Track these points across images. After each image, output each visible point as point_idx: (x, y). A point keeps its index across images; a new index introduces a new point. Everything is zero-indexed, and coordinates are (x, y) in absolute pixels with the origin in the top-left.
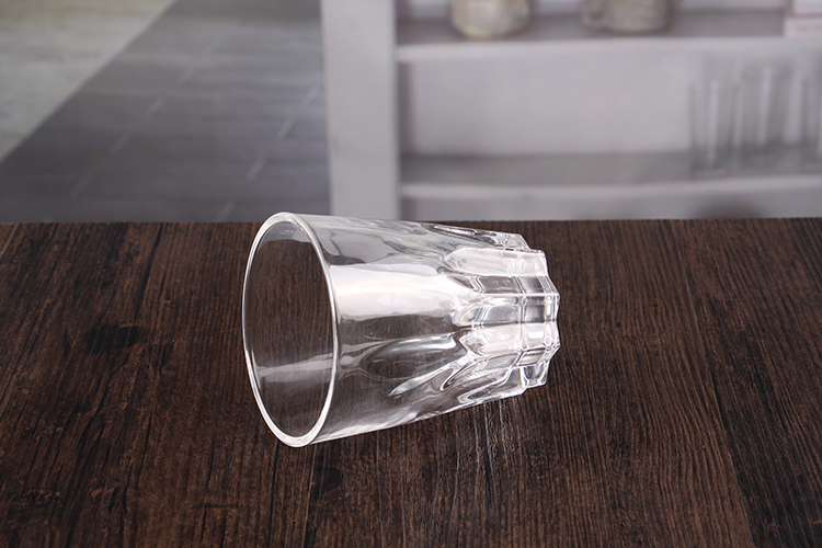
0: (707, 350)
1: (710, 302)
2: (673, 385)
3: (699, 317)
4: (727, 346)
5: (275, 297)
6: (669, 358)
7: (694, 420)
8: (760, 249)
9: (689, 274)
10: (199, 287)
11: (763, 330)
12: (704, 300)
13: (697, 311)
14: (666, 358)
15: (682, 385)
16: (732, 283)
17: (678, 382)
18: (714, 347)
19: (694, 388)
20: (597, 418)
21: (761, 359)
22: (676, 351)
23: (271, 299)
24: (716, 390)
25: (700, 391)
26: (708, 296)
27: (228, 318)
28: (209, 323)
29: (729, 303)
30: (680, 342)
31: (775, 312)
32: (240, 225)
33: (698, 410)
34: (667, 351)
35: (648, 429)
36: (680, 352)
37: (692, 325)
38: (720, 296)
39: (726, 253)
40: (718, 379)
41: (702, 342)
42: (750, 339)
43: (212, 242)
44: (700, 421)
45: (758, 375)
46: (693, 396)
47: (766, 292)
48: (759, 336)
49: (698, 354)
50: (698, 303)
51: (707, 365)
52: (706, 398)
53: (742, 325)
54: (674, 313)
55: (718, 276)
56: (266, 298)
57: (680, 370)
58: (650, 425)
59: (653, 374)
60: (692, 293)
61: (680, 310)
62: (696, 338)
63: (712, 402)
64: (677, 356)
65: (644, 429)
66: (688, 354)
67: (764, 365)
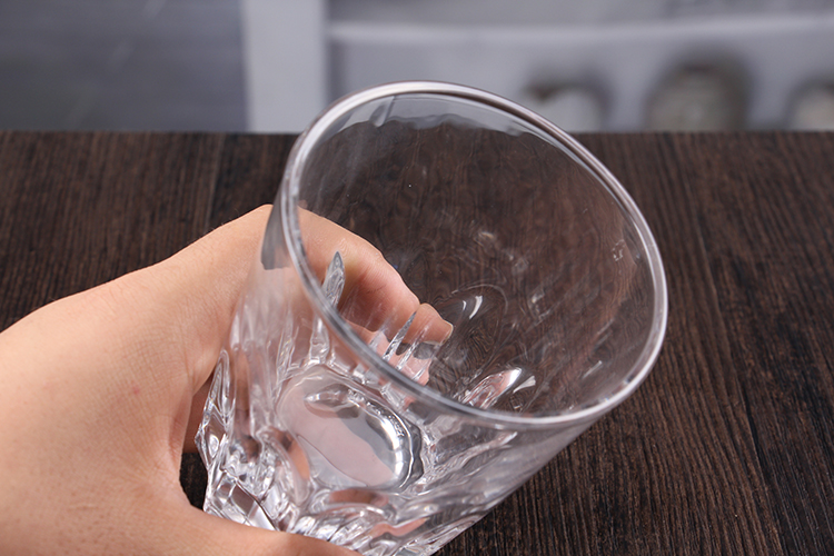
0: (732, 345)
1: (733, 264)
2: (687, 405)
3: (719, 289)
4: (761, 338)
5: (119, 246)
6: (679, 357)
7: (720, 466)
8: (798, 179)
9: (702, 219)
10: (8, 235)
11: (811, 312)
12: (725, 261)
13: (716, 280)
14: (674, 358)
15: (700, 405)
16: (762, 234)
17: (694, 398)
18: (742, 339)
19: (716, 411)
20: (577, 463)
21: (811, 361)
22: (689, 347)
23: (112, 251)
24: (749, 413)
25: (725, 415)
26: (730, 254)
27: (45, 286)
28: (16, 295)
29: (760, 266)
30: (694, 331)
31: (825, 281)
32: (76, 136)
33: (724, 448)
34: (675, 345)
35: (652, 483)
36: (694, 348)
37: (710, 302)
38: (745, 254)
39: (752, 186)
40: (751, 394)
41: (724, 331)
42: (794, 326)
43: (34, 162)
44: (728, 468)
45: (808, 388)
46: (715, 424)
47: (810, 248)
48: (806, 320)
49: (721, 352)
50: (716, 266)
51: (734, 371)
52: (736, 429)
53: (781, 302)
54: (683, 282)
55: (741, 222)
56: (105, 249)
57: (696, 377)
58: (655, 476)
59: (657, 386)
60: (708, 248)
61: (692, 277)
62: (716, 324)
63: (744, 434)
64: (690, 354)
65: (647, 483)
66: (706, 352)
67: (816, 370)
